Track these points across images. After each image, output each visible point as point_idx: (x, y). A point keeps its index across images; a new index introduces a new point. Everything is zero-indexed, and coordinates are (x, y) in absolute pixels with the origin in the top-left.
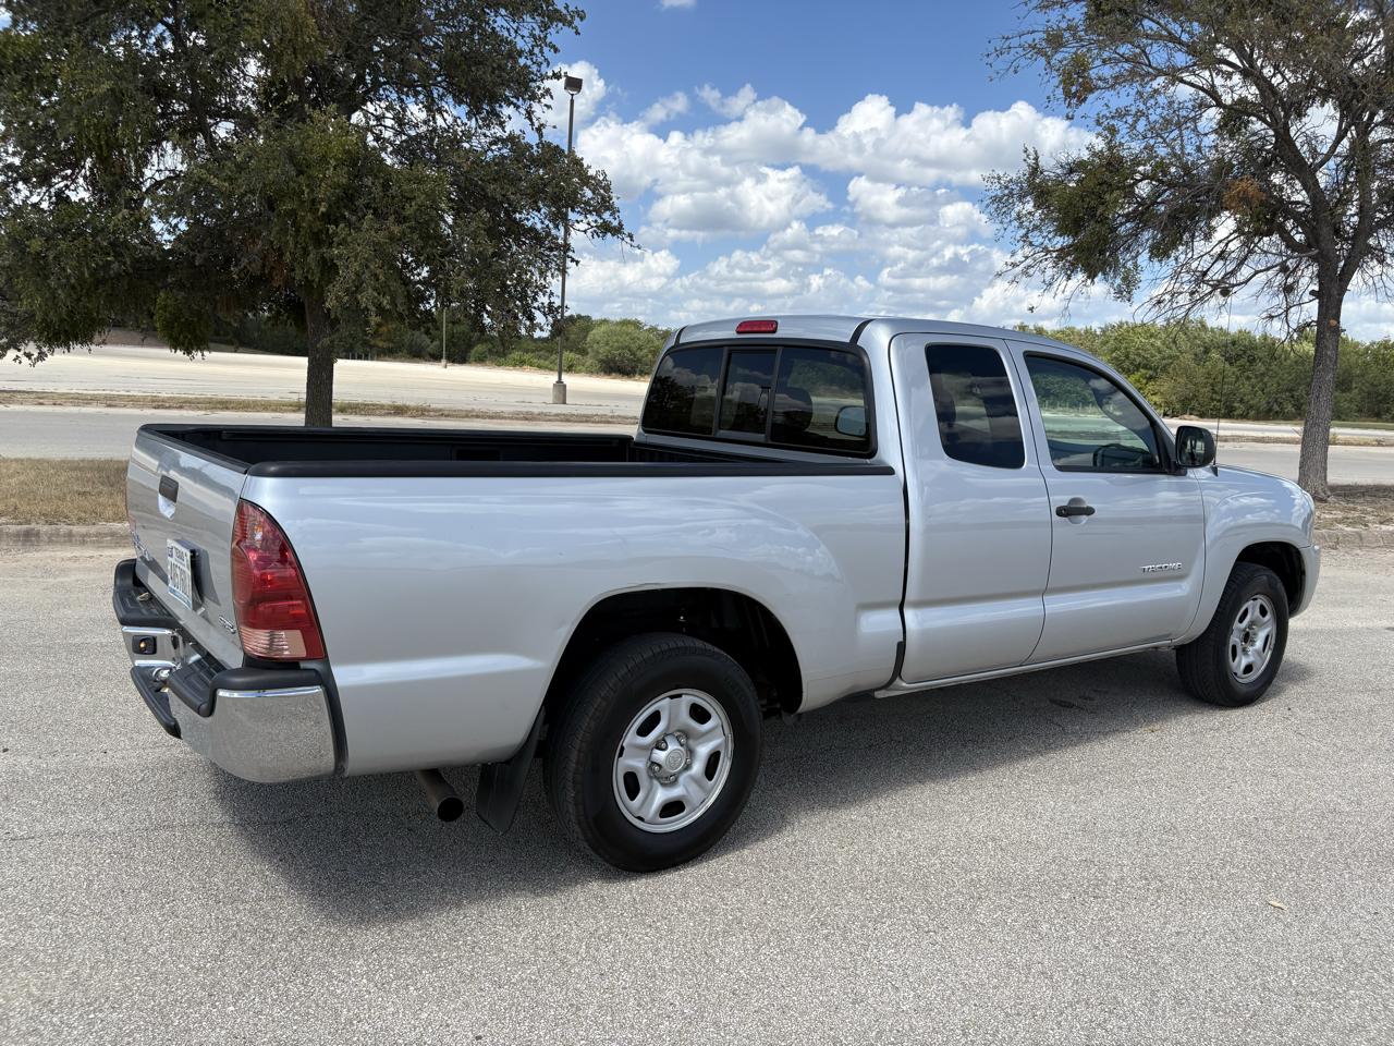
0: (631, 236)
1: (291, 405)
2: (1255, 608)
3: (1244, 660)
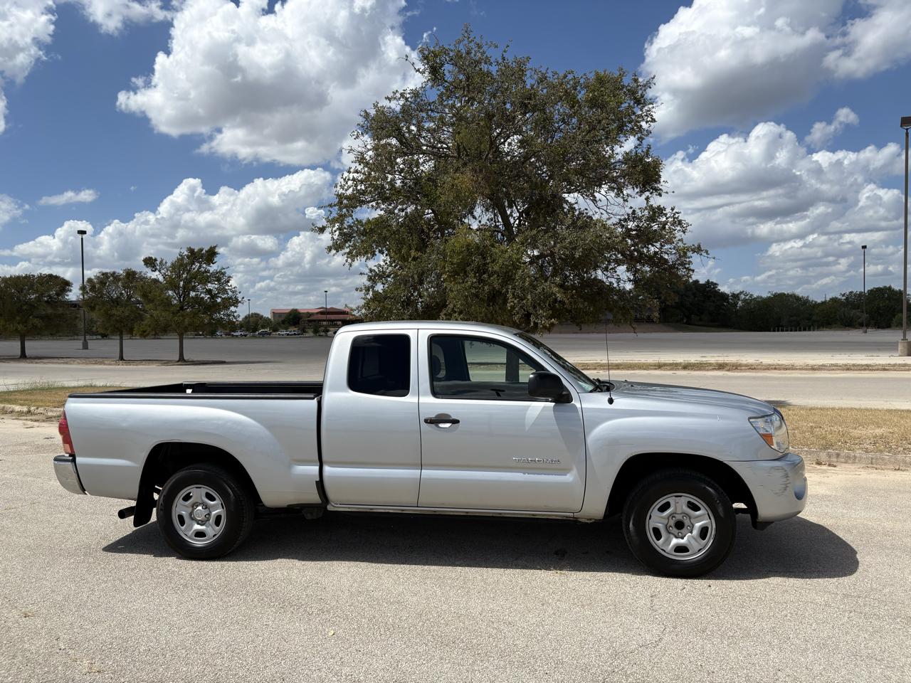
0: (707, 252)
2: (679, 503)
3: (675, 541)
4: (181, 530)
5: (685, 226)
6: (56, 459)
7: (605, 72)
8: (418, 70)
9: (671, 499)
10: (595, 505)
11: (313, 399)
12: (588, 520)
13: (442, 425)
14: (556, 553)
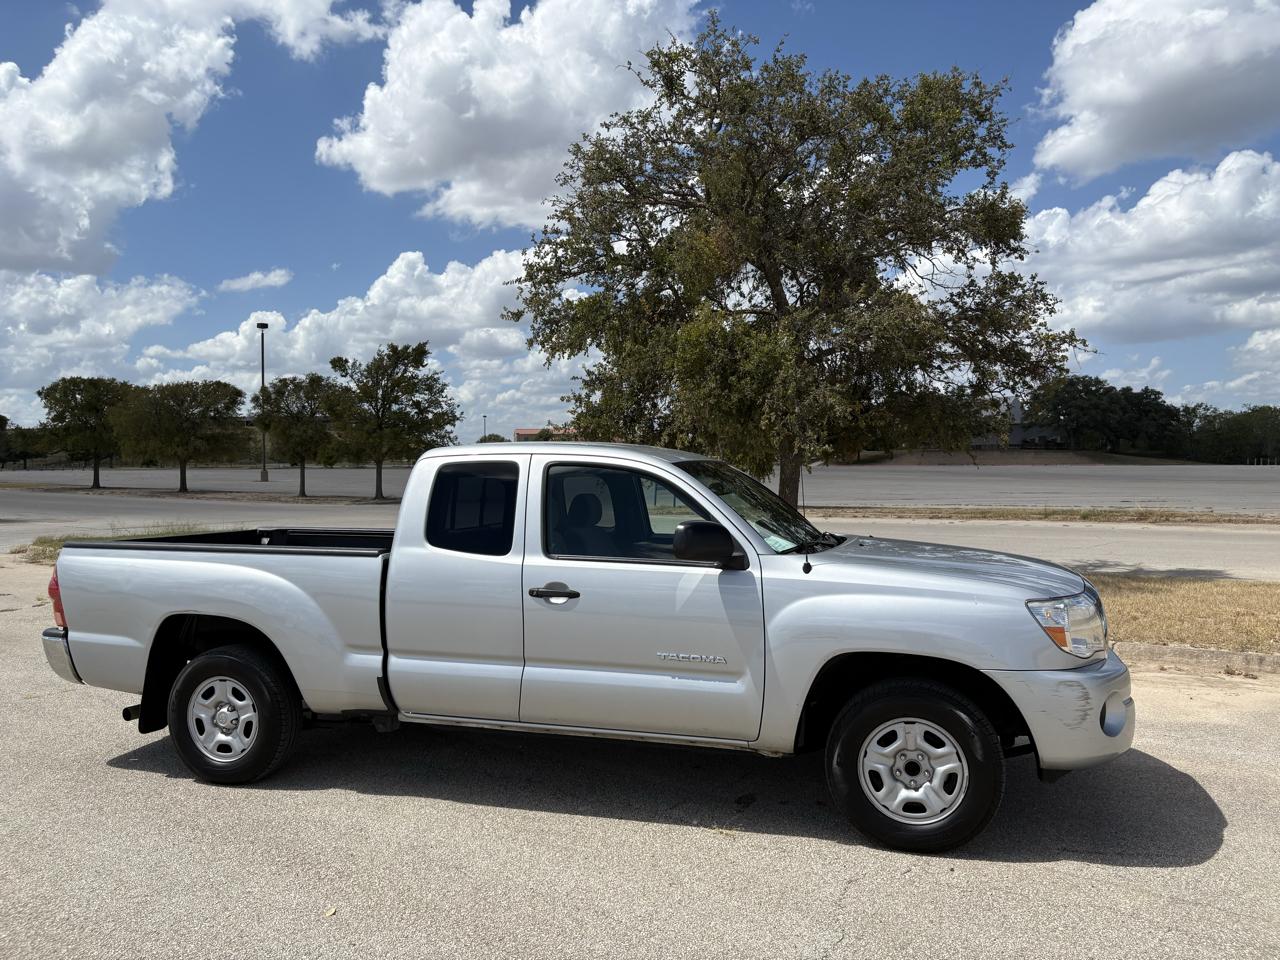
0: (1084, 342)
1: (1040, 514)
2: (911, 733)
3: (904, 794)
4: (199, 740)
5: (1051, 302)
6: (46, 634)
7: (935, 74)
8: (646, 83)
9: (898, 726)
10: (780, 731)
11: (376, 556)
12: (773, 752)
13: (554, 600)
14: (738, 802)
